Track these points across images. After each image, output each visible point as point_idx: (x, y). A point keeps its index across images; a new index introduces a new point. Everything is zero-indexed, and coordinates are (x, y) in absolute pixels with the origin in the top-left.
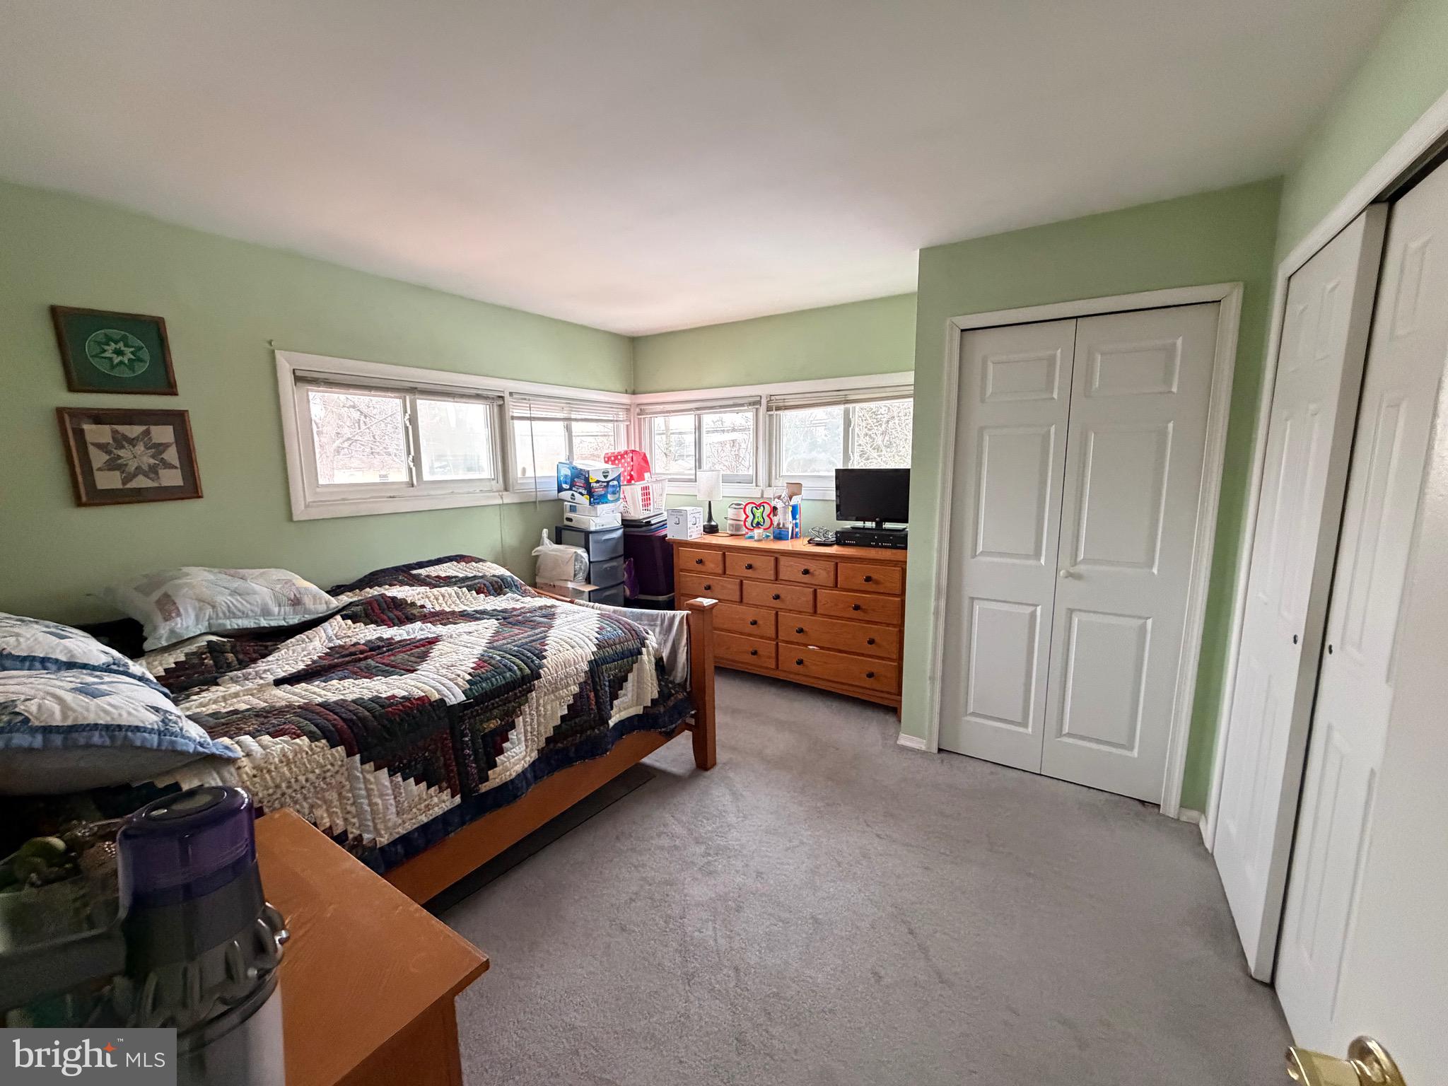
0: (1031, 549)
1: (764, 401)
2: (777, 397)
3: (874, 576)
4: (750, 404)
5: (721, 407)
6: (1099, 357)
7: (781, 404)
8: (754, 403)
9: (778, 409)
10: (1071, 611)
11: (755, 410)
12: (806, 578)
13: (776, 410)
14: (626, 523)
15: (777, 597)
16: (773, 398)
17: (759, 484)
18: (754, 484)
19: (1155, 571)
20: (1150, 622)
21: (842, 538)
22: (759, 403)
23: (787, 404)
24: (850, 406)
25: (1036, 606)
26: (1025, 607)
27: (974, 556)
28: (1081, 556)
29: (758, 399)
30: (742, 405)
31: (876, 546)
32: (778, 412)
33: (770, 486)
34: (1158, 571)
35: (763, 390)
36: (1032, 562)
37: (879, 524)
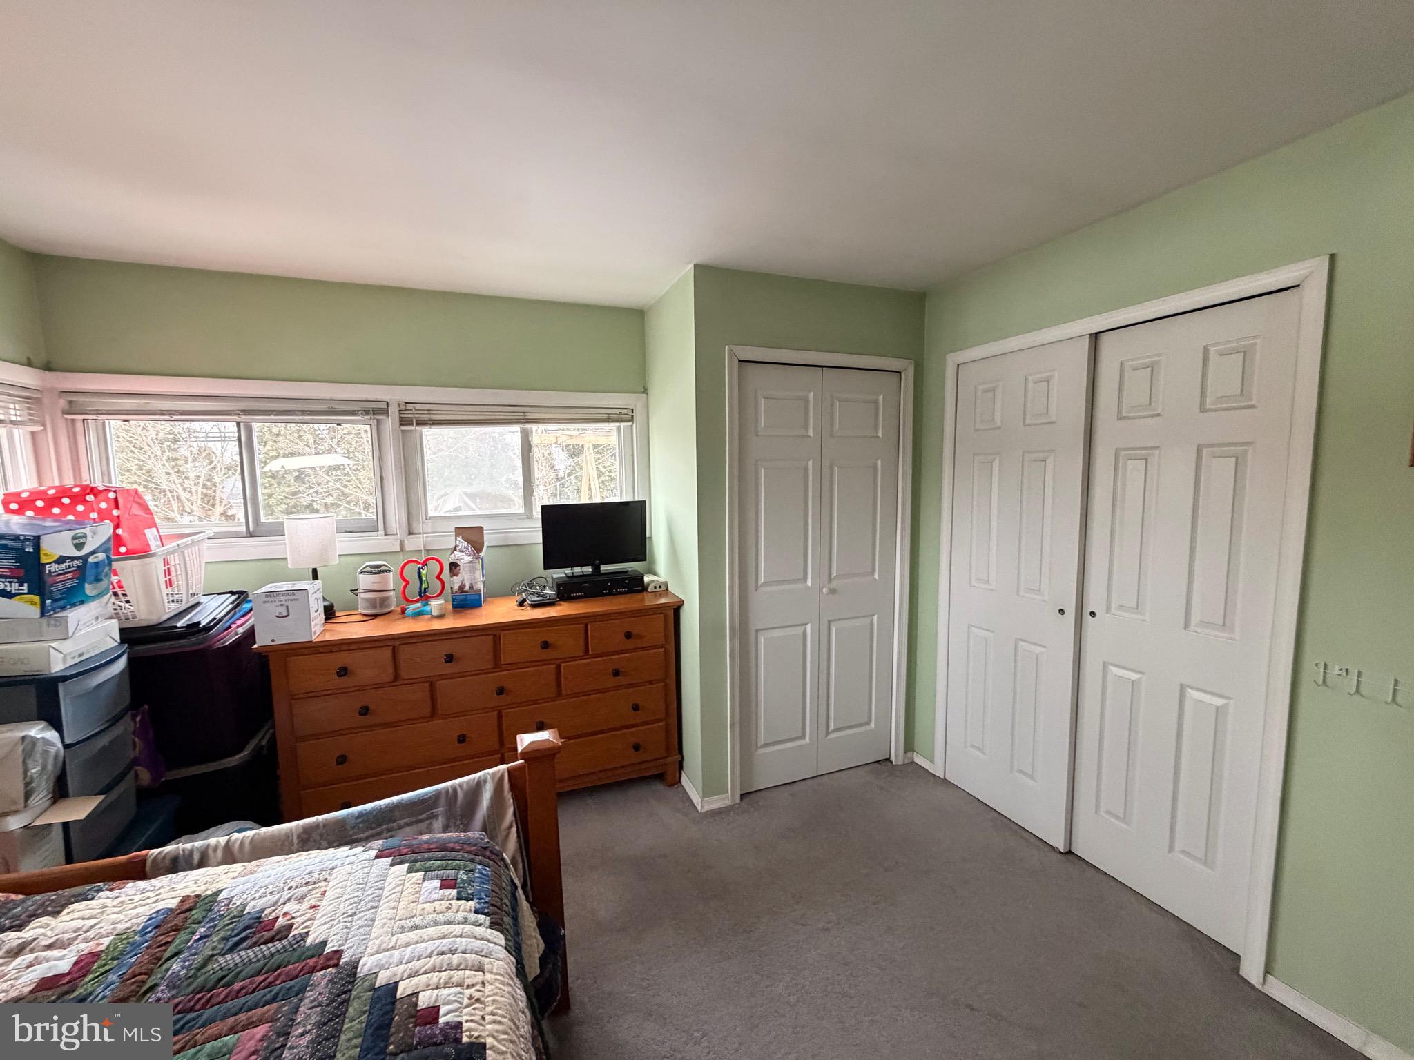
0: (801, 576)
1: (394, 410)
2: (418, 407)
3: (635, 630)
4: (367, 412)
5: (304, 412)
6: (838, 403)
7: (425, 417)
8: (376, 412)
9: (421, 423)
10: (829, 622)
11: (374, 422)
12: (546, 654)
13: (418, 424)
14: (131, 636)
15: (501, 691)
16: (409, 406)
17: (389, 531)
18: (381, 532)
19: (876, 576)
20: (875, 618)
21: (566, 591)
22: (385, 412)
23: (434, 417)
24: (528, 426)
25: (806, 624)
26: (796, 628)
27: (757, 587)
28: (834, 573)
29: (384, 406)
30: (353, 413)
31: (610, 594)
32: (419, 428)
33: (410, 533)
34: (879, 576)
35: (395, 395)
36: (800, 586)
37: (596, 568)
